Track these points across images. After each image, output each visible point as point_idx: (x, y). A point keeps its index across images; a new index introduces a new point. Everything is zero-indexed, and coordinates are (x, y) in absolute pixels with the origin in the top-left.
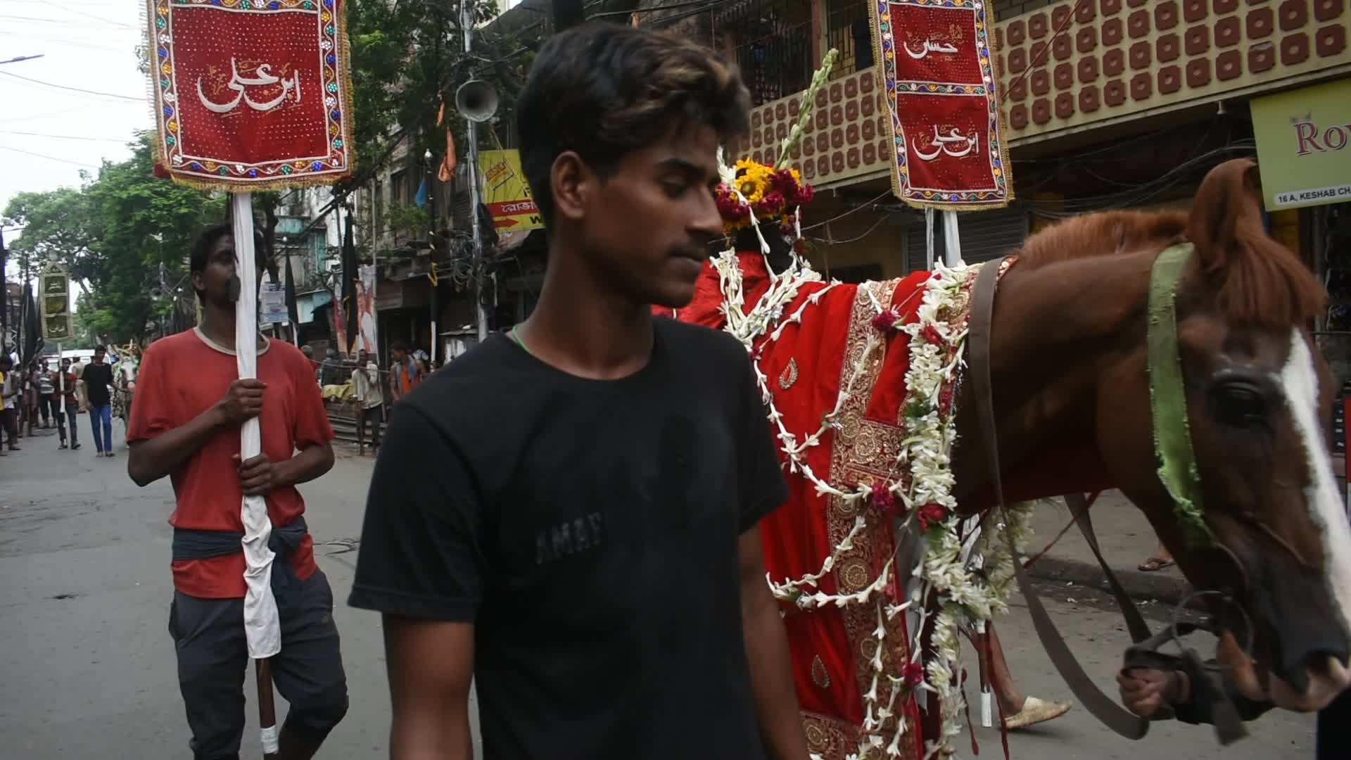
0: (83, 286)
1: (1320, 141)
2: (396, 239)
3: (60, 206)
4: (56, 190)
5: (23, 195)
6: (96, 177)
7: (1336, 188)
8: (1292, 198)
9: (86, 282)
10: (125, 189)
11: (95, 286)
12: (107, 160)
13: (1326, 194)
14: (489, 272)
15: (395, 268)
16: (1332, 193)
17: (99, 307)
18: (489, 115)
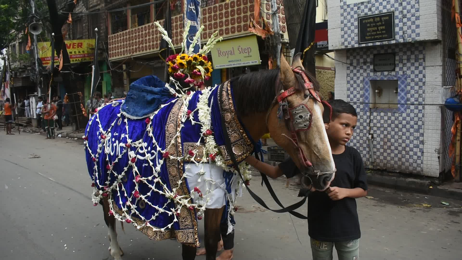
1: (221, 54)
2: (21, 63)
14: (41, 78)
15: (20, 73)
16: (224, 66)
18: (40, 33)
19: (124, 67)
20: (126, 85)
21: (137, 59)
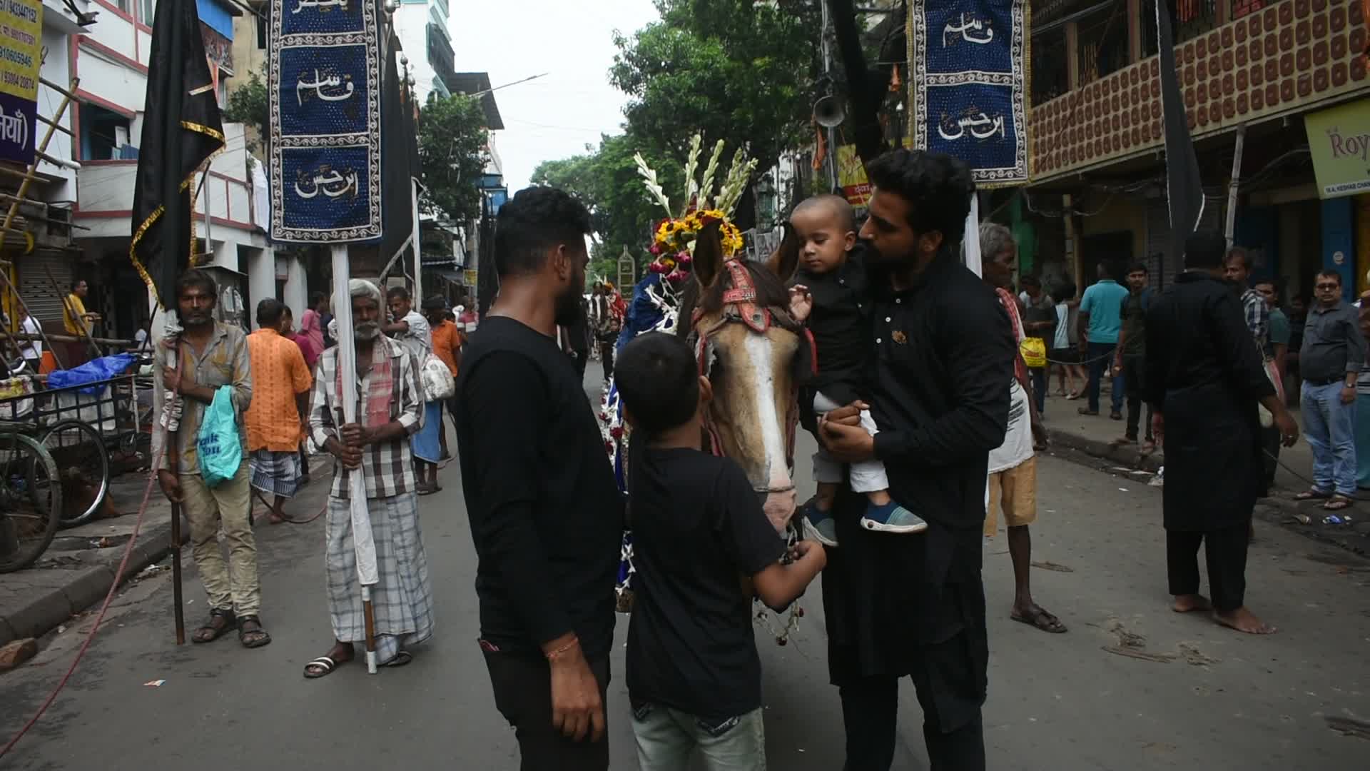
0: (593, 239)
1: (1343, 147)
3: (574, 171)
4: (570, 158)
5: (545, 164)
6: (598, 149)
7: (1356, 183)
8: (1333, 190)
9: (596, 235)
10: (618, 161)
11: (604, 239)
12: (606, 134)
13: (1351, 187)
16: (1353, 187)
17: (606, 256)
18: (839, 122)
19: (1067, 200)
20: (1069, 256)
21: (1094, 176)
